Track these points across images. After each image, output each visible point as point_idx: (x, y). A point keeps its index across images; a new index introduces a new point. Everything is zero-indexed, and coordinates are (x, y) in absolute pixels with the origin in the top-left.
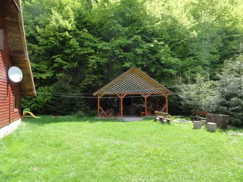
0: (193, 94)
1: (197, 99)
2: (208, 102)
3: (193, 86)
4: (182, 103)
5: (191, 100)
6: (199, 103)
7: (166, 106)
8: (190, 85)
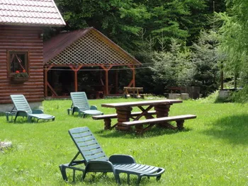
0: (167, 66)
1: (172, 72)
2: (184, 76)
3: (167, 56)
4: (154, 77)
5: (164, 73)
6: (174, 78)
7: (133, 81)
8: (163, 54)
